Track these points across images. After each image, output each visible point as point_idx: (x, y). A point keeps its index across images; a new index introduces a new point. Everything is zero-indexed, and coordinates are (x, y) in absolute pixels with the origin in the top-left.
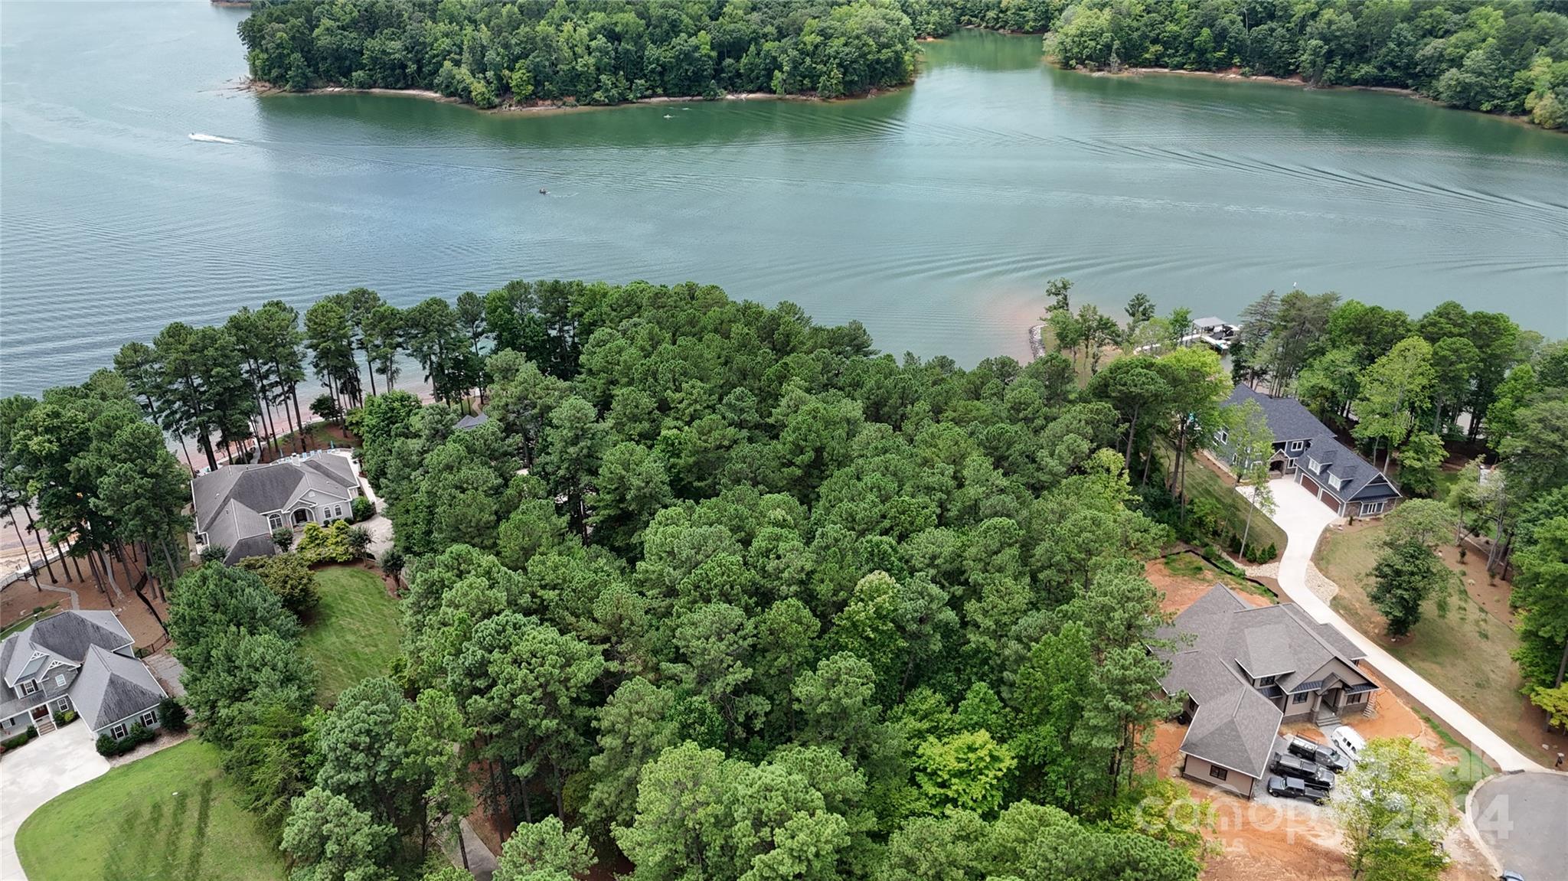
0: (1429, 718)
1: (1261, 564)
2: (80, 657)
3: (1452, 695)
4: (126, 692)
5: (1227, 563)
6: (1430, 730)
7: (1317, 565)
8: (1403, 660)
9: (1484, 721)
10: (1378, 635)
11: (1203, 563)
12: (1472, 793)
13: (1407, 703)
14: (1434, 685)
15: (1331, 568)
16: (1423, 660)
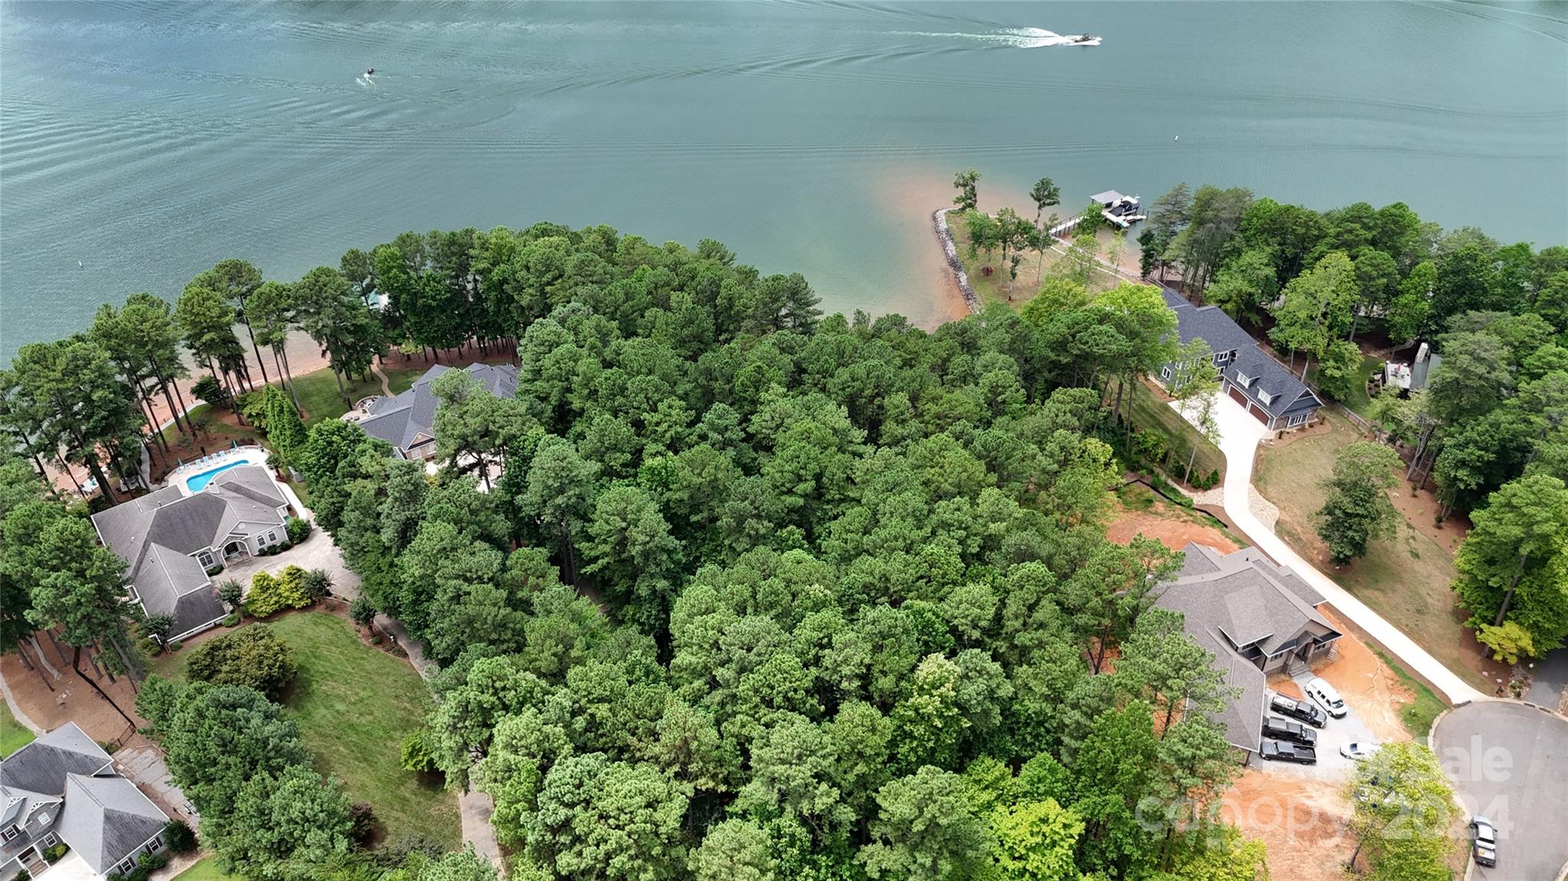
0: (1383, 653)
1: (1206, 490)
2: (59, 789)
3: (1397, 625)
4: (125, 825)
5: (1174, 490)
6: (1385, 666)
7: (1256, 486)
8: (1348, 589)
9: (1430, 651)
10: (1322, 562)
11: (1152, 493)
12: (1432, 732)
13: (1360, 638)
14: (1381, 614)
15: (1270, 489)
16: (1366, 588)
